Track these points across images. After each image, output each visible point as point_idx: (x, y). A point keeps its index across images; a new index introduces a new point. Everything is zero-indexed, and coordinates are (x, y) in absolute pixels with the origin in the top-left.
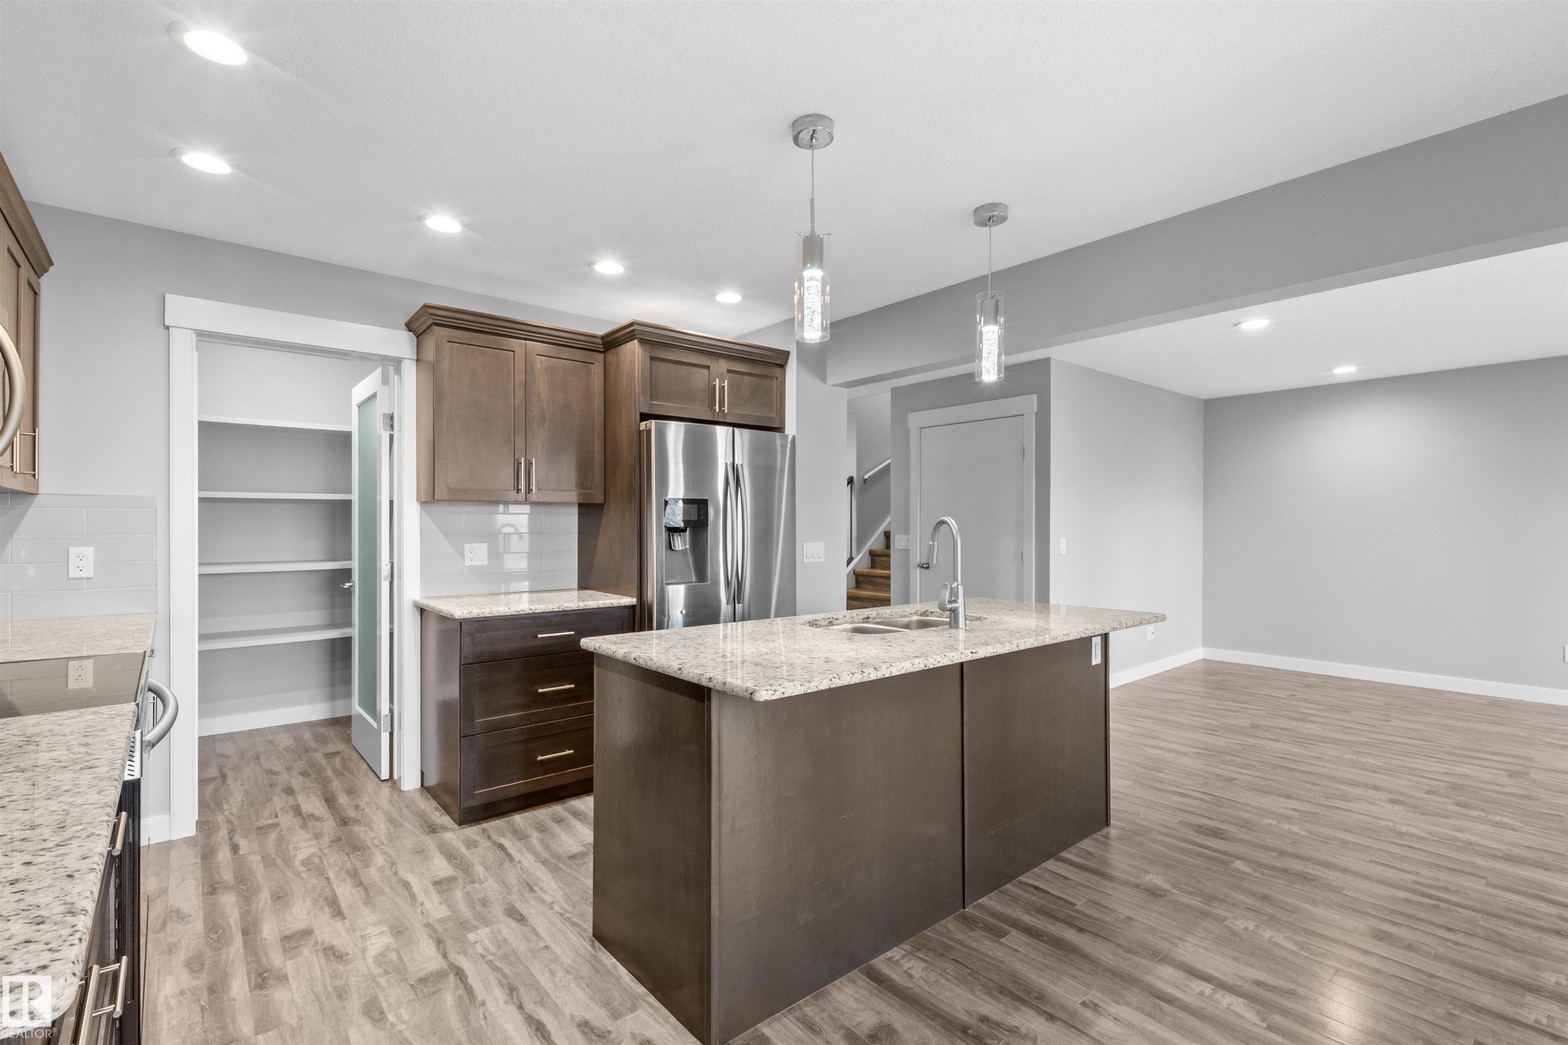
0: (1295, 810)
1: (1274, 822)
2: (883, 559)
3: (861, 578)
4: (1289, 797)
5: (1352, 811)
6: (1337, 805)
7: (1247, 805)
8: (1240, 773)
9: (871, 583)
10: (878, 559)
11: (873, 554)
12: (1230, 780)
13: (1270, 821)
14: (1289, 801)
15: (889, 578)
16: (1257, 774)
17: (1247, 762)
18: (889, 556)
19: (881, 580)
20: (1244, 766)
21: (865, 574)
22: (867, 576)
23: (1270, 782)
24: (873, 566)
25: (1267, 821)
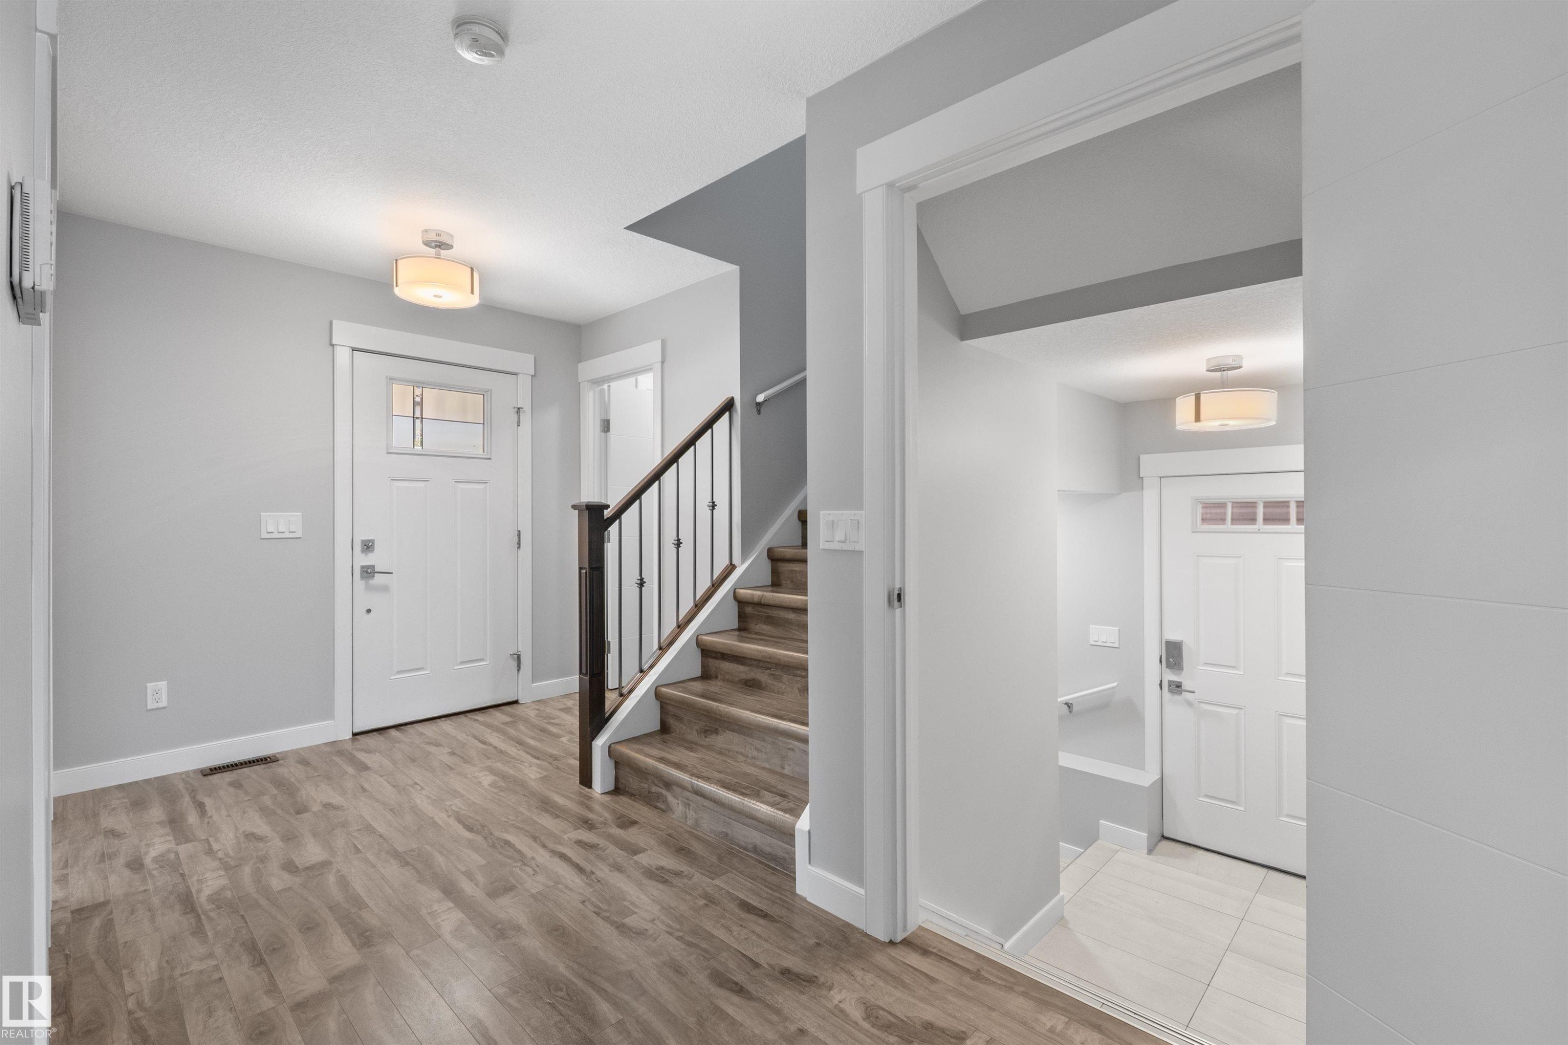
2: (796, 567)
3: (749, 610)
9: (770, 620)
10: (785, 567)
11: (774, 558)
15: (803, 610)
18: (804, 561)
19: (791, 616)
21: (756, 600)
22: (759, 604)
24: (776, 584)
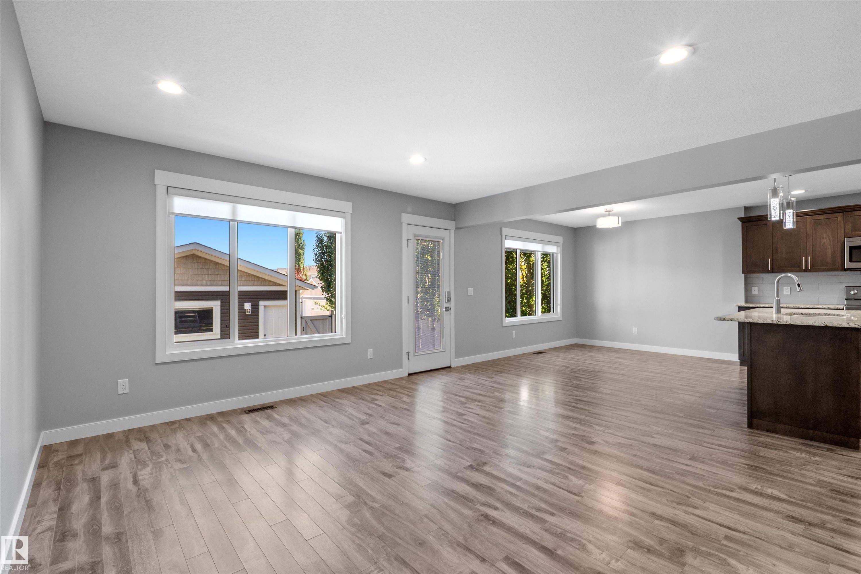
0: (654, 437)
1: (666, 431)
4: (655, 445)
5: (622, 437)
6: (629, 440)
7: (680, 440)
8: (687, 465)
12: (693, 458)
13: (668, 432)
14: (655, 443)
16: (675, 465)
17: (682, 478)
20: (684, 473)
23: (665, 457)
25: (669, 431)
